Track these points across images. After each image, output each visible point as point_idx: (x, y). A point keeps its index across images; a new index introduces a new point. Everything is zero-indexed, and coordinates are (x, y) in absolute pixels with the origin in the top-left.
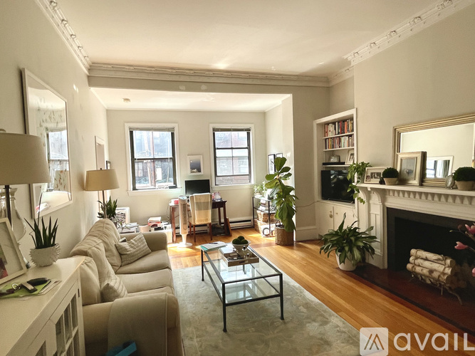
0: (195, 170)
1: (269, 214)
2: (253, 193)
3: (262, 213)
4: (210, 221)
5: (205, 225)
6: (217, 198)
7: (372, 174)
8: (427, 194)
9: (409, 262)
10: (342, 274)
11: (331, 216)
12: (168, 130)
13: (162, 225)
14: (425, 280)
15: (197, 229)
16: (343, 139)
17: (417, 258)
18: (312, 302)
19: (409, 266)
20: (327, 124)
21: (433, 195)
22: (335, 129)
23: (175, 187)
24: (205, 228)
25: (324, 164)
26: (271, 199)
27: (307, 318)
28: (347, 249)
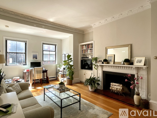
0: (35, 58)
1: (64, 75)
2: (57, 67)
3: (61, 74)
4: (41, 78)
5: (38, 80)
6: (44, 69)
7: (99, 61)
8: (115, 66)
9: (110, 87)
10: (91, 92)
11: (84, 74)
12: (24, 41)
13: (20, 80)
14: (115, 92)
15: (36, 81)
16: (88, 50)
17: (113, 85)
18: (87, 102)
19: (111, 88)
20: (83, 45)
21: (117, 66)
22: (86, 47)
23: (26, 65)
24: (38, 81)
25: (82, 58)
26: (64, 69)
27: (88, 108)
28: (93, 84)
